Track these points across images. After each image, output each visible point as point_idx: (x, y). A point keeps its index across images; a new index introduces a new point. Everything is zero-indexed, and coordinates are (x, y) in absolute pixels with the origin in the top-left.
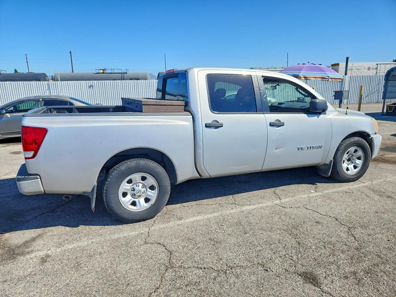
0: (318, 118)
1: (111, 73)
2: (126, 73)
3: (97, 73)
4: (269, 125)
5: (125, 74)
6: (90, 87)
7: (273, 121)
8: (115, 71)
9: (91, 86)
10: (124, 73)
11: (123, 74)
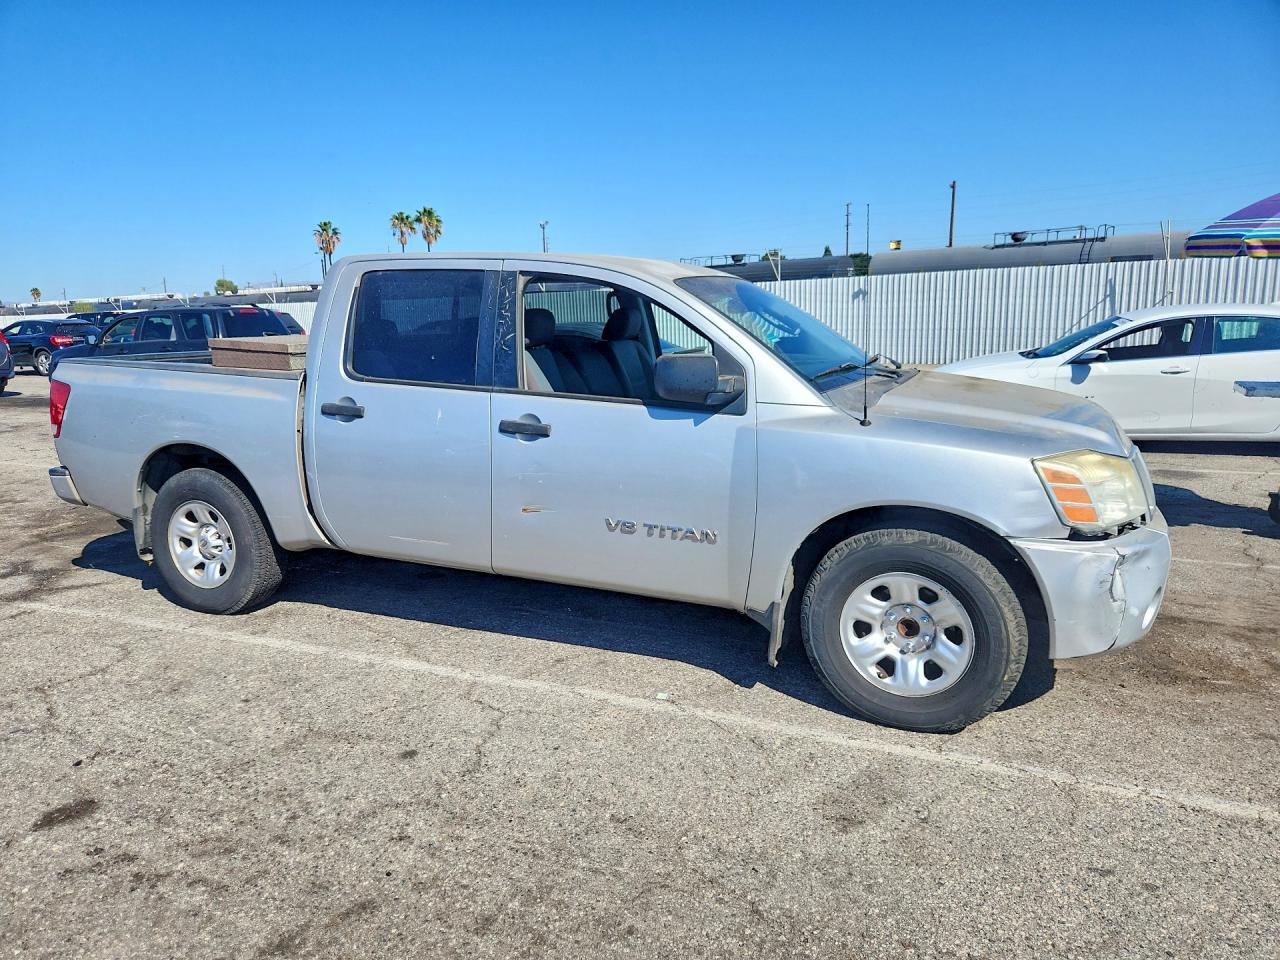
0: (696, 425)
1: (1045, 244)
2: (1103, 239)
3: (997, 247)
4: (497, 429)
5: (1097, 244)
6: (856, 295)
7: (516, 417)
8: (1063, 236)
9: (862, 293)
10: (1092, 240)
11: (1089, 244)
